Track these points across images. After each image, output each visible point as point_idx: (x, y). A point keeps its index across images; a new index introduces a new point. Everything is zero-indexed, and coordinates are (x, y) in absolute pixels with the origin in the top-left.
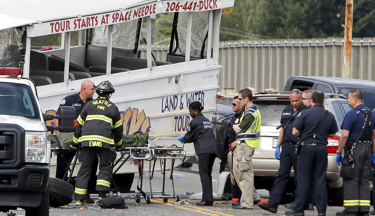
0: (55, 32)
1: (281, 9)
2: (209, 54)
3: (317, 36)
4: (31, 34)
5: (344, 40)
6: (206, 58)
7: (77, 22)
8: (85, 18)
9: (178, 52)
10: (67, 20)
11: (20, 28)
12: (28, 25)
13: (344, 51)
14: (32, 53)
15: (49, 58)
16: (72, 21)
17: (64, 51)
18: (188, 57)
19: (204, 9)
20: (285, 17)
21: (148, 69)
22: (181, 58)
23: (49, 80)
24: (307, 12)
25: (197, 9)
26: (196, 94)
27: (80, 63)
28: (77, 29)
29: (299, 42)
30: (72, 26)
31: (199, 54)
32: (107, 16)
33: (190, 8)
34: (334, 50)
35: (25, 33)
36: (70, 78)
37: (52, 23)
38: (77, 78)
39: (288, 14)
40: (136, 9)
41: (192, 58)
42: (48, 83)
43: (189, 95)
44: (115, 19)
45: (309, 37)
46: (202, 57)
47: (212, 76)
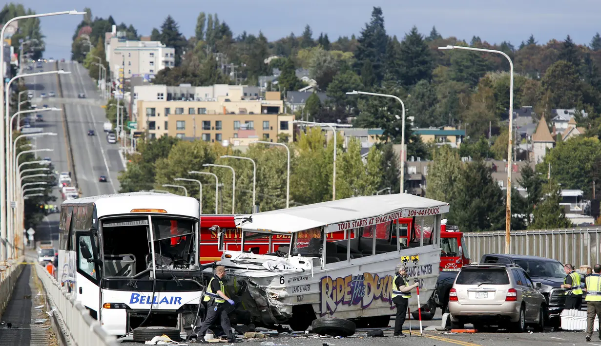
0: (341, 230)
1: (454, 215)
2: (434, 241)
3: (475, 231)
4: (327, 231)
5: (506, 232)
6: (432, 244)
7: (354, 224)
8: (359, 221)
9: (415, 241)
10: (348, 222)
11: (320, 227)
12: (325, 226)
13: (506, 238)
14: (327, 243)
15: (337, 246)
16: (351, 223)
17: (346, 241)
18: (422, 243)
19: (431, 214)
20: (457, 220)
21: (398, 251)
22: (418, 245)
23: (338, 259)
24: (469, 217)
25: (427, 214)
26: (427, 266)
27: (356, 249)
28: (354, 227)
29: (478, 234)
30: (351, 226)
31: (428, 242)
32: (373, 219)
33: (423, 214)
34: (500, 238)
35: (323, 230)
36: (351, 257)
37: (339, 224)
38: (355, 257)
39: (458, 218)
40: (390, 215)
41: (424, 244)
42: (337, 261)
43: (423, 267)
44: (377, 221)
45: (471, 231)
46: (431, 243)
47: (436, 255)
